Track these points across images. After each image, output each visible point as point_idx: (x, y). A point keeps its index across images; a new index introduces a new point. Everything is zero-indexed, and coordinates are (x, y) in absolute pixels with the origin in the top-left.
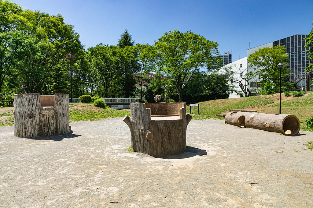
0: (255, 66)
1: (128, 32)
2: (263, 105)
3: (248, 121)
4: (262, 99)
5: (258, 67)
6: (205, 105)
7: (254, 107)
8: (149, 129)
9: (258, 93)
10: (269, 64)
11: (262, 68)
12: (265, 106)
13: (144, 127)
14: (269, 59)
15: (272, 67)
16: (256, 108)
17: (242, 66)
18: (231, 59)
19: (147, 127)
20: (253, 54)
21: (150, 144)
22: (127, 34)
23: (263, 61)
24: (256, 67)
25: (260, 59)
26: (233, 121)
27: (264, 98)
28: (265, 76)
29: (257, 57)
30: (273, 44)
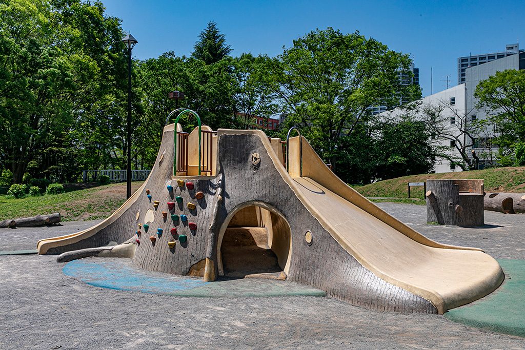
0: (489, 106)
1: (216, 27)
2: (513, 184)
3: (518, 204)
4: (510, 175)
5: (495, 108)
6: (397, 185)
7: (498, 189)
8: (457, 203)
9: (492, 160)
10: (515, 103)
11: (502, 110)
12: (519, 187)
13: (453, 201)
14: (514, 93)
15: (522, 110)
16: (502, 190)
17: (454, 103)
18: (418, 79)
19: (455, 201)
20: (486, 81)
21: (459, 216)
22: (215, 32)
23: (504, 97)
24: (488, 108)
25: (498, 93)
26: (494, 206)
27: (515, 173)
28: (507, 127)
29: (494, 90)
30: (520, 58)
